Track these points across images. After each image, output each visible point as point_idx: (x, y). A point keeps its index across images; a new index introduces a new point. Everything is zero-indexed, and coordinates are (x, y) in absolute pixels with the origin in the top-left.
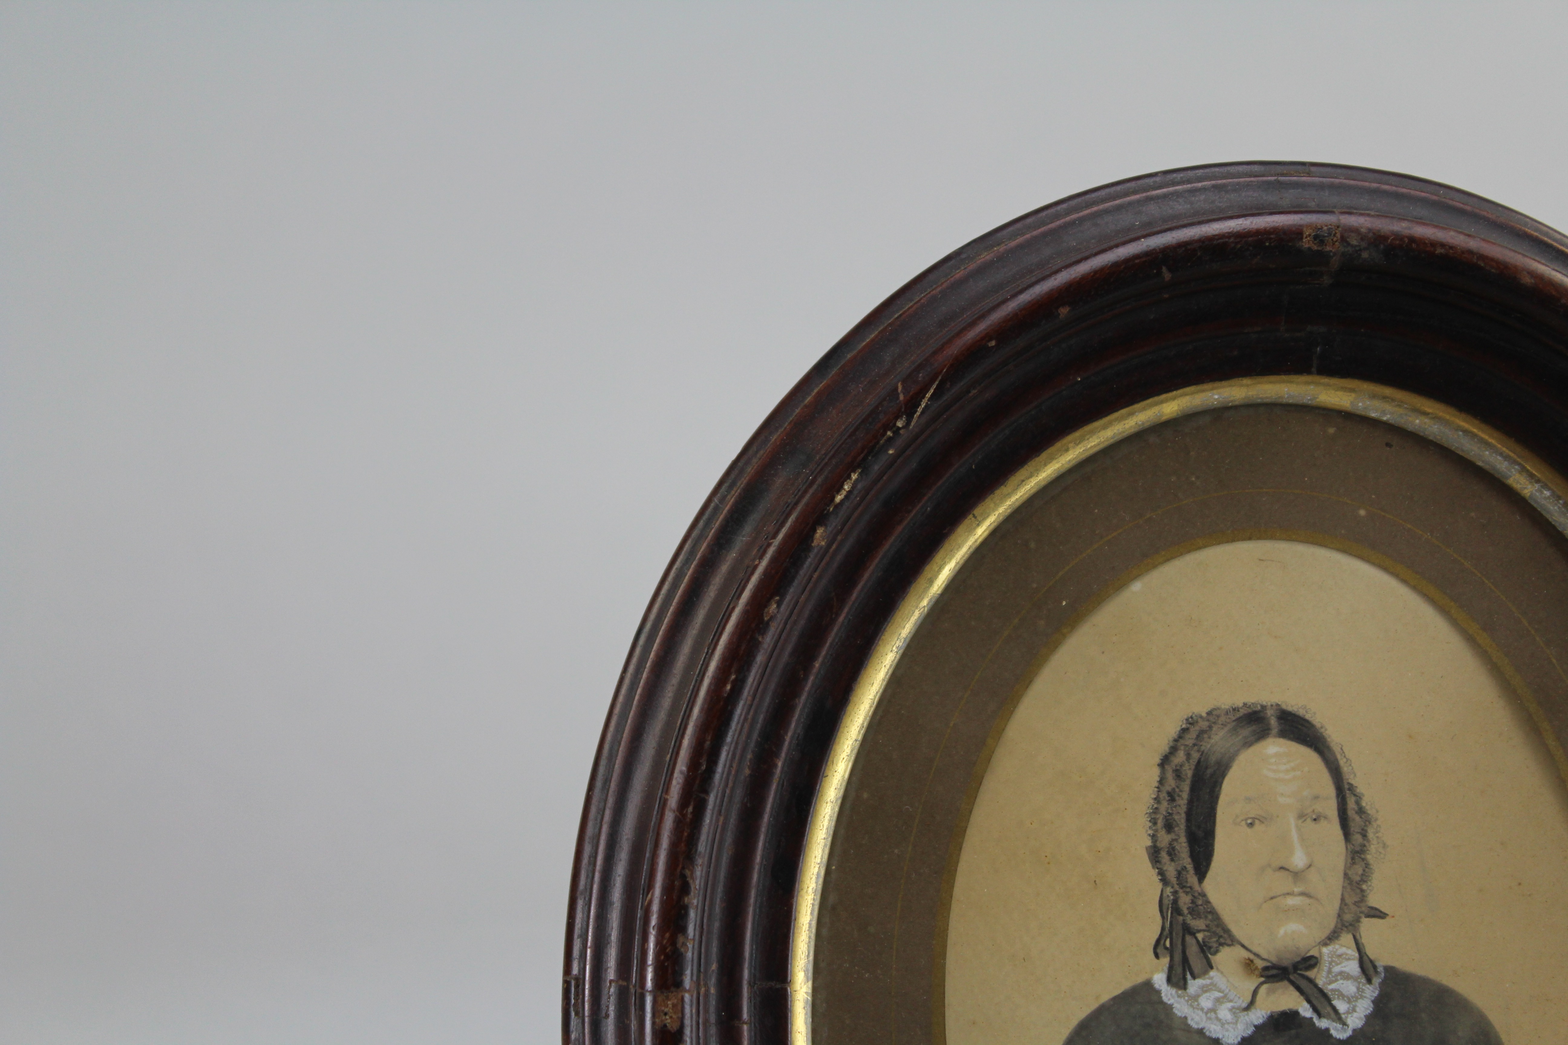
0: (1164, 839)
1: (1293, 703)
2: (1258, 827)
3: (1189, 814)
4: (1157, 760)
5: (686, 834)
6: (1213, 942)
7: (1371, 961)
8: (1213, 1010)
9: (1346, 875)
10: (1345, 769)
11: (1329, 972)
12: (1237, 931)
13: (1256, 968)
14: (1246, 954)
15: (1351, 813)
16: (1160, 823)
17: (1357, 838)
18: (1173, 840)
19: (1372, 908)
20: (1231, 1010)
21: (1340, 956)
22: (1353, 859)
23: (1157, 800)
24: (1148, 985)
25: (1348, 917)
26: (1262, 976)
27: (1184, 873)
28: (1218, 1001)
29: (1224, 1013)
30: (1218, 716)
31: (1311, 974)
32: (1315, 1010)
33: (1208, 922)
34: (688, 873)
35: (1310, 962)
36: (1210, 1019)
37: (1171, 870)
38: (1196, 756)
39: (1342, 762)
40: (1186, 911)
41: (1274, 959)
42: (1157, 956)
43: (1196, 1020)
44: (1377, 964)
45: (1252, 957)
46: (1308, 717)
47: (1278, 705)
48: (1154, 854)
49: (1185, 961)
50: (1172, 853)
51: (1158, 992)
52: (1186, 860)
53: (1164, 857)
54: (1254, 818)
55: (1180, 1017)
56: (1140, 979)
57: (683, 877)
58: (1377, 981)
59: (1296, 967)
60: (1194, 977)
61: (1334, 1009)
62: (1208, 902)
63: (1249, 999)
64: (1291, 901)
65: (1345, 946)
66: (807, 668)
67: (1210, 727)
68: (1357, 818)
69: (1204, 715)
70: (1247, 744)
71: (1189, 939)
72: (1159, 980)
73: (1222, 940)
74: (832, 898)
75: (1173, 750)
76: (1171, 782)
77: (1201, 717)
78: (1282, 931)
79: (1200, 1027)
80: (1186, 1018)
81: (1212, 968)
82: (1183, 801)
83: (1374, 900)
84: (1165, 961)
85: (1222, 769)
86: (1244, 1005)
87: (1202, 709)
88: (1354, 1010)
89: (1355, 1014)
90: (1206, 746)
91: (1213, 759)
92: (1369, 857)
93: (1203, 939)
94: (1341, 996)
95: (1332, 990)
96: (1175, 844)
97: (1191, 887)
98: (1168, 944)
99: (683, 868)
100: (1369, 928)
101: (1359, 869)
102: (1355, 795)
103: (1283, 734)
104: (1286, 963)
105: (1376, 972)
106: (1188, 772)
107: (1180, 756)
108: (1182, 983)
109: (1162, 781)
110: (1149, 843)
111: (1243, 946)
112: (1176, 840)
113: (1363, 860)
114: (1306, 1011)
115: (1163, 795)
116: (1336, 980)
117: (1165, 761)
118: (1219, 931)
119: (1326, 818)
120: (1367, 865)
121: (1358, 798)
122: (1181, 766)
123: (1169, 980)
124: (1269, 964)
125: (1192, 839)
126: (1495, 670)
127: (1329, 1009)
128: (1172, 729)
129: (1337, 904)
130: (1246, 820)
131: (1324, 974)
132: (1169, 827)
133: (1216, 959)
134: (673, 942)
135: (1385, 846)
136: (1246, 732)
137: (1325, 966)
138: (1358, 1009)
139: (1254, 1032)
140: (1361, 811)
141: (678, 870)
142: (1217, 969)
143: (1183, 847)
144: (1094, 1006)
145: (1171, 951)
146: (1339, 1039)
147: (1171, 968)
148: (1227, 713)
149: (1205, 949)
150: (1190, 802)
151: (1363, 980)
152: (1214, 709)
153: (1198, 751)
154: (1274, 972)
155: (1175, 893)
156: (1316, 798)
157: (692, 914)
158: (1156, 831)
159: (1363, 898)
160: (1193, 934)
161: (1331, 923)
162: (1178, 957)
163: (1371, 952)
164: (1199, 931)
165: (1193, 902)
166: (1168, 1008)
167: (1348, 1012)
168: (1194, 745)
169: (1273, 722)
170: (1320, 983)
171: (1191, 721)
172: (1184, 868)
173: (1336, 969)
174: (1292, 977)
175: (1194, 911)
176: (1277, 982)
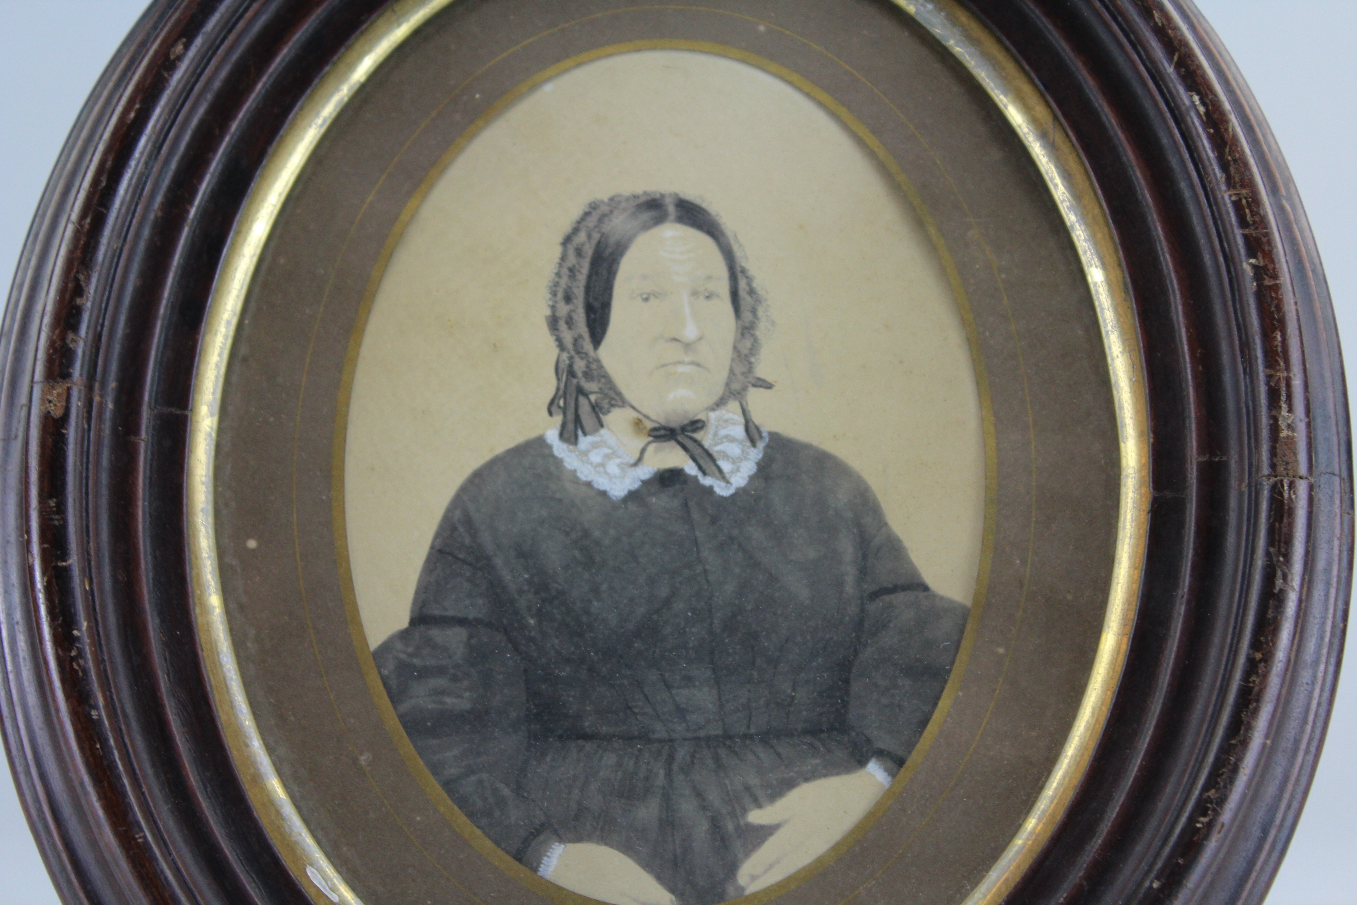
0: (563, 309)
1: (691, 193)
2: (653, 301)
3: (588, 289)
4: (560, 239)
5: (82, 242)
6: (605, 404)
7: (757, 428)
8: (602, 465)
9: (735, 348)
10: (738, 253)
11: (716, 434)
12: (628, 394)
13: (645, 428)
14: (635, 415)
15: (743, 293)
16: (560, 295)
17: (747, 316)
18: (571, 311)
19: (759, 379)
20: (619, 465)
21: (726, 421)
22: (743, 334)
23: (558, 274)
24: (540, 442)
25: (736, 386)
26: (650, 435)
27: (580, 340)
28: (608, 457)
29: (613, 468)
30: (619, 202)
31: (698, 436)
32: (700, 468)
33: (600, 385)
34: (81, 277)
35: (696, 425)
36: (599, 472)
37: (568, 337)
38: (596, 236)
39: (735, 248)
40: (580, 375)
41: (663, 421)
42: (550, 413)
43: (585, 473)
44: (762, 429)
45: (641, 417)
46: (704, 205)
47: (676, 194)
48: (553, 323)
49: (577, 420)
50: (570, 322)
51: (550, 447)
52: (582, 327)
53: (562, 325)
54: (649, 294)
55: (570, 471)
56: (533, 434)
57: (77, 280)
58: (761, 445)
59: (683, 429)
60: (585, 434)
61: (720, 470)
62: (601, 367)
63: (637, 455)
64: (681, 369)
65: (732, 412)
66: (224, 128)
67: (611, 212)
68: (748, 298)
69: (606, 200)
70: (646, 227)
71: (582, 400)
72: (552, 436)
73: (613, 402)
74: (244, 350)
75: (576, 230)
76: (572, 259)
77: (603, 202)
78: (671, 396)
79: (589, 479)
80: (575, 471)
81: (602, 425)
82: (582, 277)
83: (761, 371)
84: (558, 419)
85: (621, 249)
86: (632, 461)
87: (604, 195)
88: (738, 470)
89: (739, 474)
90: (606, 228)
91: (612, 240)
92: (758, 333)
93: (596, 400)
94: (726, 456)
95: (718, 452)
96: (574, 315)
97: (586, 354)
98: (561, 403)
99: (78, 272)
100: (755, 397)
101: (748, 343)
102: (747, 277)
103: (681, 219)
104: (674, 424)
105: (761, 437)
106: (589, 251)
107: (582, 237)
108: (573, 439)
109: (563, 258)
110: (548, 312)
111: (634, 408)
112: (574, 311)
113: (752, 335)
114: (691, 469)
115: (565, 271)
116: (722, 443)
117: (567, 241)
118: (612, 394)
119: (718, 296)
120: (756, 340)
121: (749, 280)
122: (583, 245)
123: (561, 435)
124: (656, 425)
125: (589, 309)
126: (882, 169)
127: (714, 468)
128: (576, 212)
129: (725, 374)
130: (641, 295)
131: (710, 436)
132: (568, 298)
133: (606, 419)
134: (63, 338)
135: (773, 323)
136: (646, 216)
137: (711, 429)
138: (742, 470)
139: (641, 486)
140: (752, 292)
141: (73, 274)
142: (608, 428)
143: (580, 317)
144: (486, 457)
145: (564, 411)
146: (722, 497)
147: (564, 426)
148: (628, 199)
149: (596, 409)
150: (590, 277)
151: (748, 444)
152: (616, 196)
153: (599, 232)
154: (662, 432)
155: (571, 358)
156: (709, 278)
157: (86, 317)
158: (556, 302)
159: (750, 369)
160: (586, 395)
161: (719, 390)
162: (571, 416)
163: (757, 418)
164: (592, 393)
165: (588, 367)
166: (558, 462)
167: (732, 472)
168: (596, 227)
169: (671, 209)
170: (706, 444)
171: (594, 206)
172: (581, 336)
173: (723, 432)
174: (680, 438)
175: (588, 375)
176: (665, 441)
